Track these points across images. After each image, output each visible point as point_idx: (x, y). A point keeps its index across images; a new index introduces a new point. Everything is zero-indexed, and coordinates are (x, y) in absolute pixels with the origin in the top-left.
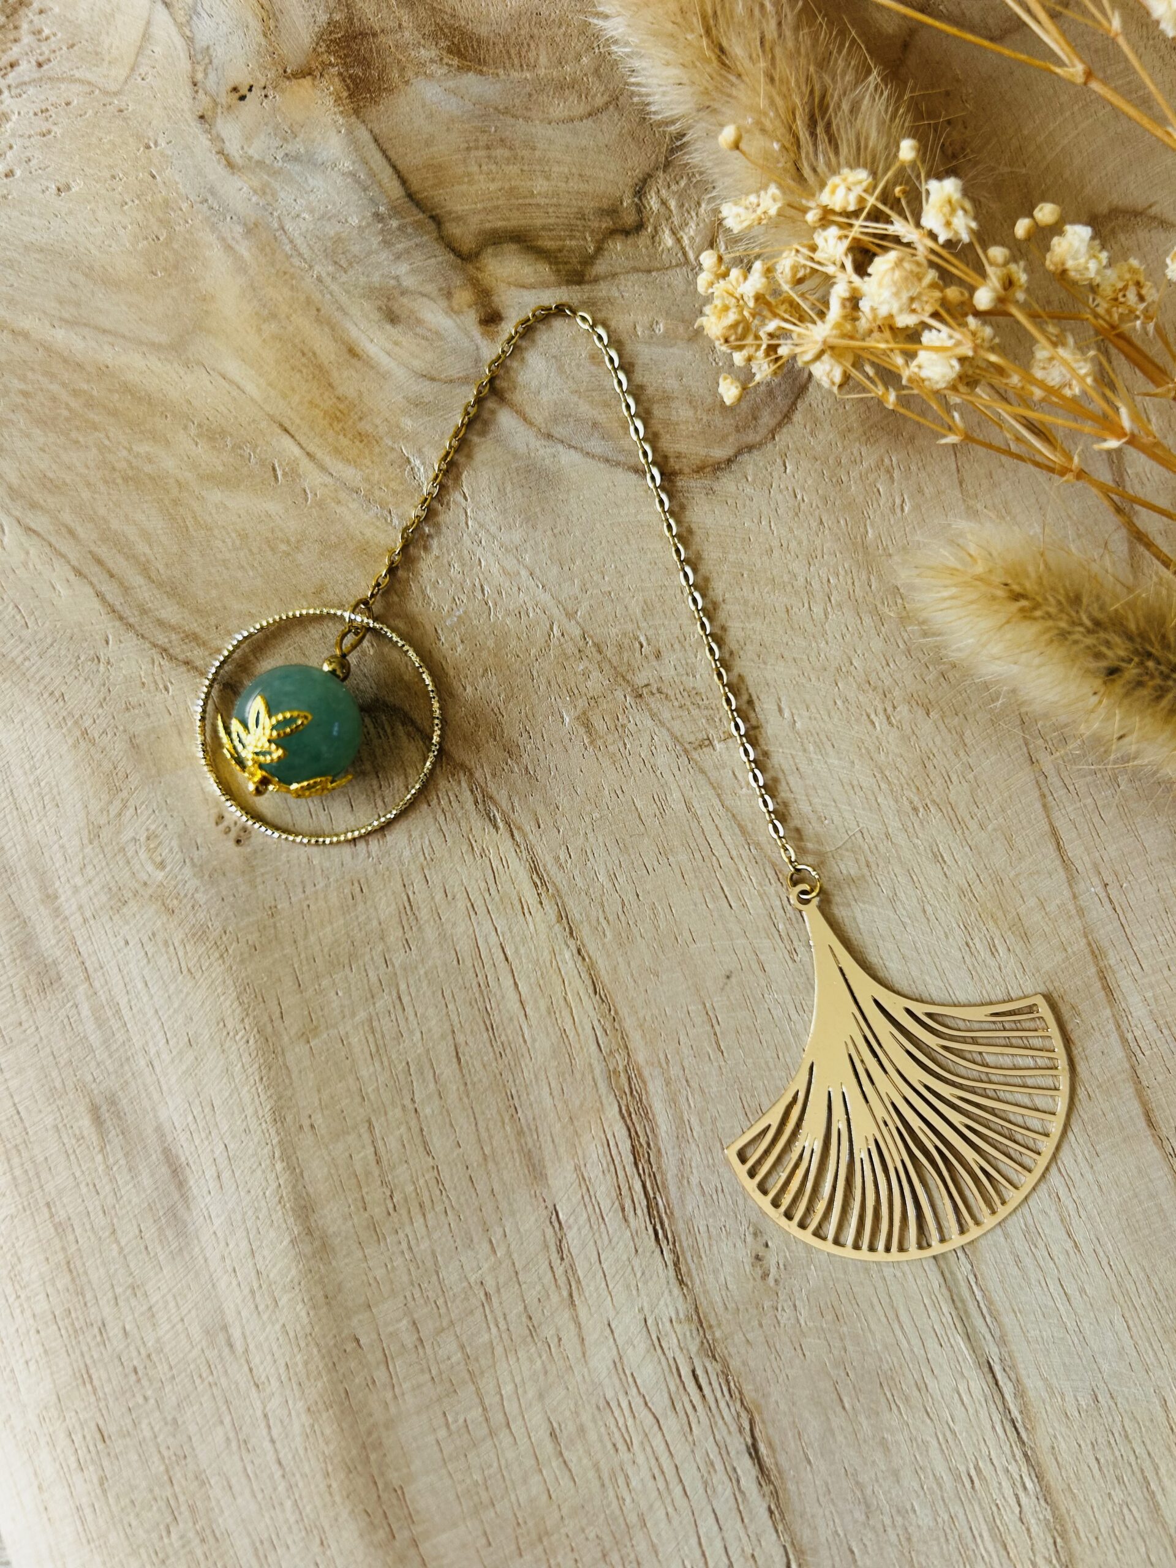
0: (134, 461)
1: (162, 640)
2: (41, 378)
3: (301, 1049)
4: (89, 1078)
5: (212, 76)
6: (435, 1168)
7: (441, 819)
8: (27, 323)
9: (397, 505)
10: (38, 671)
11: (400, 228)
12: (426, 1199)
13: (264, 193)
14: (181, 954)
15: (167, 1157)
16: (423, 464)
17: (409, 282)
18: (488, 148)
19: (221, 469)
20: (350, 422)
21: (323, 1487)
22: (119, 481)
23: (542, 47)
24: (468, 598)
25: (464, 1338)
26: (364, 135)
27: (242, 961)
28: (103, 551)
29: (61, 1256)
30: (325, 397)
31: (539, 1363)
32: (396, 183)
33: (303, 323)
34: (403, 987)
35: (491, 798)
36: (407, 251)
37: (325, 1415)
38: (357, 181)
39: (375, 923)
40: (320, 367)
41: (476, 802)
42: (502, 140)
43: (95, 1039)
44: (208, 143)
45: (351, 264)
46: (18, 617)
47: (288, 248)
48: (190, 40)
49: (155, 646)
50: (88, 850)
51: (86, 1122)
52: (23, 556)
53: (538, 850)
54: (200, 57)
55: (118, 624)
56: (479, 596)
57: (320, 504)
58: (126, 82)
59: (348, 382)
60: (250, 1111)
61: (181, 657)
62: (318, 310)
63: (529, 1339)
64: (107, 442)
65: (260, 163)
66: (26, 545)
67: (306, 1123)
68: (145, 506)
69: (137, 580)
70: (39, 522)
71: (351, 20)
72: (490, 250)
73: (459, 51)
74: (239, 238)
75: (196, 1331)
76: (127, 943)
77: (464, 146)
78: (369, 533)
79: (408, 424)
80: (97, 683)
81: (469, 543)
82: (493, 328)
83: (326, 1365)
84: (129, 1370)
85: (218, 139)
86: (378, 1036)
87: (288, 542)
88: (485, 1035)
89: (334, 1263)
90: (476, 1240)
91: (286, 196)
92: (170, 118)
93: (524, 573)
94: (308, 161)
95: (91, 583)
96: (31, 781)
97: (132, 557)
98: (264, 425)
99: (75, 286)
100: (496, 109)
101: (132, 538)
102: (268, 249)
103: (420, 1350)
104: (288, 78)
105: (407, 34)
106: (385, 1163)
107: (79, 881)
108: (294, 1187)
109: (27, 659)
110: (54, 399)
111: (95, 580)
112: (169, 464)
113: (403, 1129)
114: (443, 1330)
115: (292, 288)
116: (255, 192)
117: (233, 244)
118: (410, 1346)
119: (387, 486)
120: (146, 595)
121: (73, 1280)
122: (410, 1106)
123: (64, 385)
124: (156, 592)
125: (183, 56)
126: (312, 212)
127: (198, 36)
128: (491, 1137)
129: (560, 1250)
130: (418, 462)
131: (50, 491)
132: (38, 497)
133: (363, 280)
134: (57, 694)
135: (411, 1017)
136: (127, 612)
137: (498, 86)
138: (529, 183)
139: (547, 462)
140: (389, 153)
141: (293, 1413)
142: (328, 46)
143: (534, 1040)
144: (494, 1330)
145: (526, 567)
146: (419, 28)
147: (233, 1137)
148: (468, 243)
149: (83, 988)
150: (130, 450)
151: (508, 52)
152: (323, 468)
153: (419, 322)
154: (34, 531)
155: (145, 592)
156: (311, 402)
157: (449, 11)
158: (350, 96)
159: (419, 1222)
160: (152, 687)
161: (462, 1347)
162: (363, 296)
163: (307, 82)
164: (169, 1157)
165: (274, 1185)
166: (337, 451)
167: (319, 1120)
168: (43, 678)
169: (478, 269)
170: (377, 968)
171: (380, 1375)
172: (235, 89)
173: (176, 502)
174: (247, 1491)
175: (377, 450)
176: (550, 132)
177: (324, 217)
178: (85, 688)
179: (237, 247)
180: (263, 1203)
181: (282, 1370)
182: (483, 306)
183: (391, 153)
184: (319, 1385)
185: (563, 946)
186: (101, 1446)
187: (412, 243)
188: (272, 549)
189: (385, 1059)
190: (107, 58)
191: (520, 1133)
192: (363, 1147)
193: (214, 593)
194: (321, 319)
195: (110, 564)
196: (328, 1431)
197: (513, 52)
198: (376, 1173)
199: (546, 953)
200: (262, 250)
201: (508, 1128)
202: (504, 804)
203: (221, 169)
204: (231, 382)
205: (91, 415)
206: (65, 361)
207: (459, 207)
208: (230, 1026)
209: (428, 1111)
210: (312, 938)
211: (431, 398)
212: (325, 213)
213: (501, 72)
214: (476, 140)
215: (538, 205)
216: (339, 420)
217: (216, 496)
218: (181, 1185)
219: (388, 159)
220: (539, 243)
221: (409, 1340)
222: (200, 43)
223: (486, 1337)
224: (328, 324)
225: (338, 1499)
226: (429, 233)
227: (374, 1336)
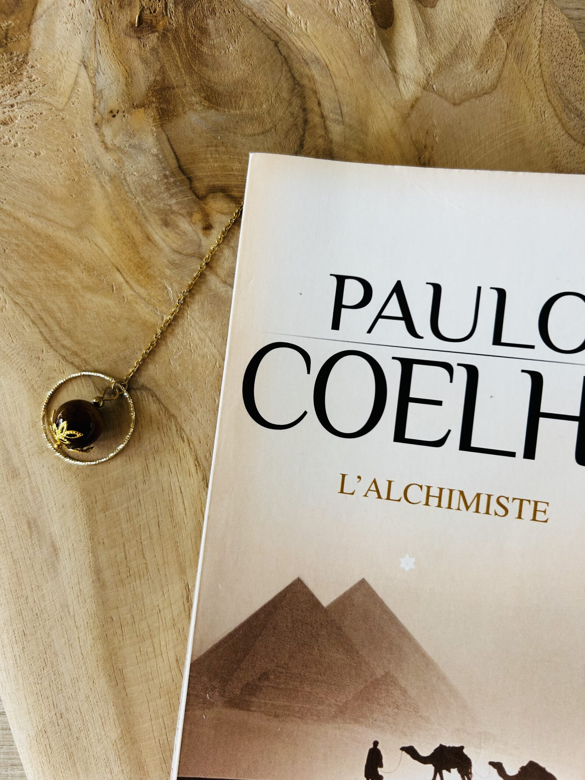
0: (57, 277)
1: (63, 352)
2: (24, 239)
3: (102, 515)
4: (28, 512)
5: (102, 105)
6: (146, 564)
7: (163, 435)
8: (20, 214)
9: (160, 307)
10: (17, 360)
11: (174, 182)
12: (141, 573)
13: (119, 162)
14: (62, 474)
15: (52, 544)
16: (172, 290)
17: (175, 208)
18: (216, 146)
19: (92, 284)
20: (144, 269)
21: (95, 664)
22: (52, 286)
23: (246, 99)
24: (184, 348)
25: (150, 623)
26: (164, 137)
27: (84, 480)
28: (43, 315)
29: (15, 571)
30: (136, 257)
31: (175, 635)
32: (175, 161)
33: (129, 223)
34: (141, 497)
35: (183, 429)
36: (176, 193)
37: (98, 641)
38: (159, 159)
39: (133, 472)
40: (135, 244)
41: (177, 431)
42: (223, 143)
43: (30, 498)
44: (98, 137)
45: (152, 197)
46: (10, 338)
47: (126, 188)
48: (94, 86)
49: (60, 355)
50: (31, 430)
51: (25, 527)
52: (13, 314)
53: (199, 452)
54: (97, 95)
55: (47, 345)
56: (188, 347)
57: (129, 303)
58: (66, 105)
59: (146, 251)
60: (82, 534)
61: (70, 361)
62: (136, 218)
63: (173, 627)
64: (48, 269)
65: (119, 148)
66: (14, 309)
67: (101, 541)
68: (61, 297)
69: (56, 328)
70: (20, 300)
71: (164, 80)
72: (211, 195)
73: (209, 98)
74: (107, 182)
75: (58, 606)
76: (43, 466)
77: (205, 145)
78: (147, 317)
79: (168, 272)
80: (38, 367)
81: (187, 325)
82: (208, 232)
83: (100, 625)
84: (35, 614)
85: (102, 135)
86: (130, 514)
87: (115, 318)
88: (170, 519)
89: (106, 591)
90: (158, 590)
91: (128, 165)
92: (83, 124)
93: (207, 340)
94: (138, 148)
95: (38, 327)
96: (12, 401)
97: (54, 318)
98: (110, 267)
99: (40, 199)
100: (222, 128)
101: (55, 310)
102: (118, 188)
103: (134, 625)
104: (134, 108)
105: (187, 89)
106: (128, 559)
107: (28, 441)
108: (95, 563)
109: (13, 354)
110: (28, 249)
111: (39, 326)
112: (71, 280)
113: (136, 548)
114: (143, 619)
115: (127, 207)
116: (115, 161)
117: (104, 184)
118: (131, 623)
119: (157, 298)
120: (59, 334)
121: (18, 580)
122: (140, 541)
123: (32, 242)
124: (62, 333)
125: (91, 93)
126: (138, 172)
127: (98, 84)
128: (167, 556)
129: (188, 598)
130: (170, 289)
131: (25, 288)
132: (19, 289)
133: (156, 205)
134: (23, 370)
135: (143, 509)
136: (51, 340)
137: (224, 117)
138: (232, 164)
139: (223, 294)
140: (173, 146)
141: (88, 639)
142: (153, 93)
143: (188, 523)
144: (161, 622)
145: (209, 338)
146: (193, 86)
147: (76, 542)
148: (202, 192)
149: (27, 480)
150: (56, 273)
151: (231, 100)
152: (132, 288)
153: (177, 227)
154: (18, 304)
155: (58, 333)
156: (129, 259)
157: (207, 78)
158: (160, 118)
159: (138, 581)
160: (59, 372)
161: (149, 627)
162: (155, 213)
163: (142, 110)
164: (53, 545)
165: (88, 561)
166: (138, 281)
167: (106, 541)
168: (18, 363)
169: (205, 204)
170: (132, 489)
171: (119, 631)
172: (111, 112)
173: (73, 297)
174: (70, 661)
175: (154, 282)
176: (244, 140)
177: (144, 175)
178: (33, 369)
179: (106, 186)
180: (84, 567)
181: (86, 624)
182: (205, 221)
183: (174, 146)
184: (98, 631)
185: (203, 490)
186: (24, 637)
187: (178, 190)
188: (109, 320)
189: (132, 522)
190: (59, 93)
191: (178, 556)
192: (121, 552)
193: (85, 336)
194: (137, 223)
195: (46, 321)
196: (99, 647)
197: (233, 100)
198: (125, 562)
199: (196, 491)
200: (116, 188)
201: (174, 553)
202: (188, 432)
203: (102, 150)
204: (99, 247)
205: (42, 257)
206: (34, 232)
207: (200, 174)
208: (77, 503)
209: (146, 543)
210: (110, 475)
211: (179, 262)
212: (144, 173)
213: (226, 110)
214: (211, 142)
215: (234, 175)
216: (140, 268)
217: (89, 296)
218: (57, 555)
219: (173, 149)
220: (233, 193)
221: (130, 622)
222: (98, 88)
223: (158, 624)
224: (140, 224)
225: (100, 669)
226: (186, 185)
227: (118, 618)
